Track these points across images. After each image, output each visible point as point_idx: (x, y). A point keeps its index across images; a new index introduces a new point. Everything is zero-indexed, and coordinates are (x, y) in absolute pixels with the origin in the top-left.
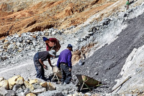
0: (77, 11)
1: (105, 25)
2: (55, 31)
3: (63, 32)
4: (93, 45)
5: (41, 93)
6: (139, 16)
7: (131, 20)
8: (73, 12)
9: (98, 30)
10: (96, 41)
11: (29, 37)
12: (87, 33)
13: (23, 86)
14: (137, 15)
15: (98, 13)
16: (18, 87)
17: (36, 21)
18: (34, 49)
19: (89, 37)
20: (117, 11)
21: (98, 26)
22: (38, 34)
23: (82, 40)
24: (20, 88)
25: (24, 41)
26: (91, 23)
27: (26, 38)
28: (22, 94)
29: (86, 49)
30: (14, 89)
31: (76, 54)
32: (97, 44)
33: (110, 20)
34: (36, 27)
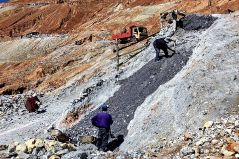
0: (49, 72)
1: (98, 86)
2: (35, 93)
3: (44, 95)
4: (89, 106)
5: (64, 154)
6: (130, 77)
7: (123, 80)
8: (44, 74)
9: (92, 91)
10: (91, 102)
11: (9, 100)
12: (81, 95)
13: (43, 149)
14: (128, 76)
15: (79, 75)
16: (38, 150)
17: (5, 83)
18: (16, 113)
19: (83, 99)
20: (99, 72)
21: (92, 87)
22: (18, 97)
23: (76, 101)
24: (41, 151)
25: (4, 105)
26: (73, 84)
27: (5, 101)
28: (45, 156)
29: (82, 110)
30: (34, 152)
31: (72, 116)
32: (93, 105)
33: (102, 81)
34: (7, 90)
